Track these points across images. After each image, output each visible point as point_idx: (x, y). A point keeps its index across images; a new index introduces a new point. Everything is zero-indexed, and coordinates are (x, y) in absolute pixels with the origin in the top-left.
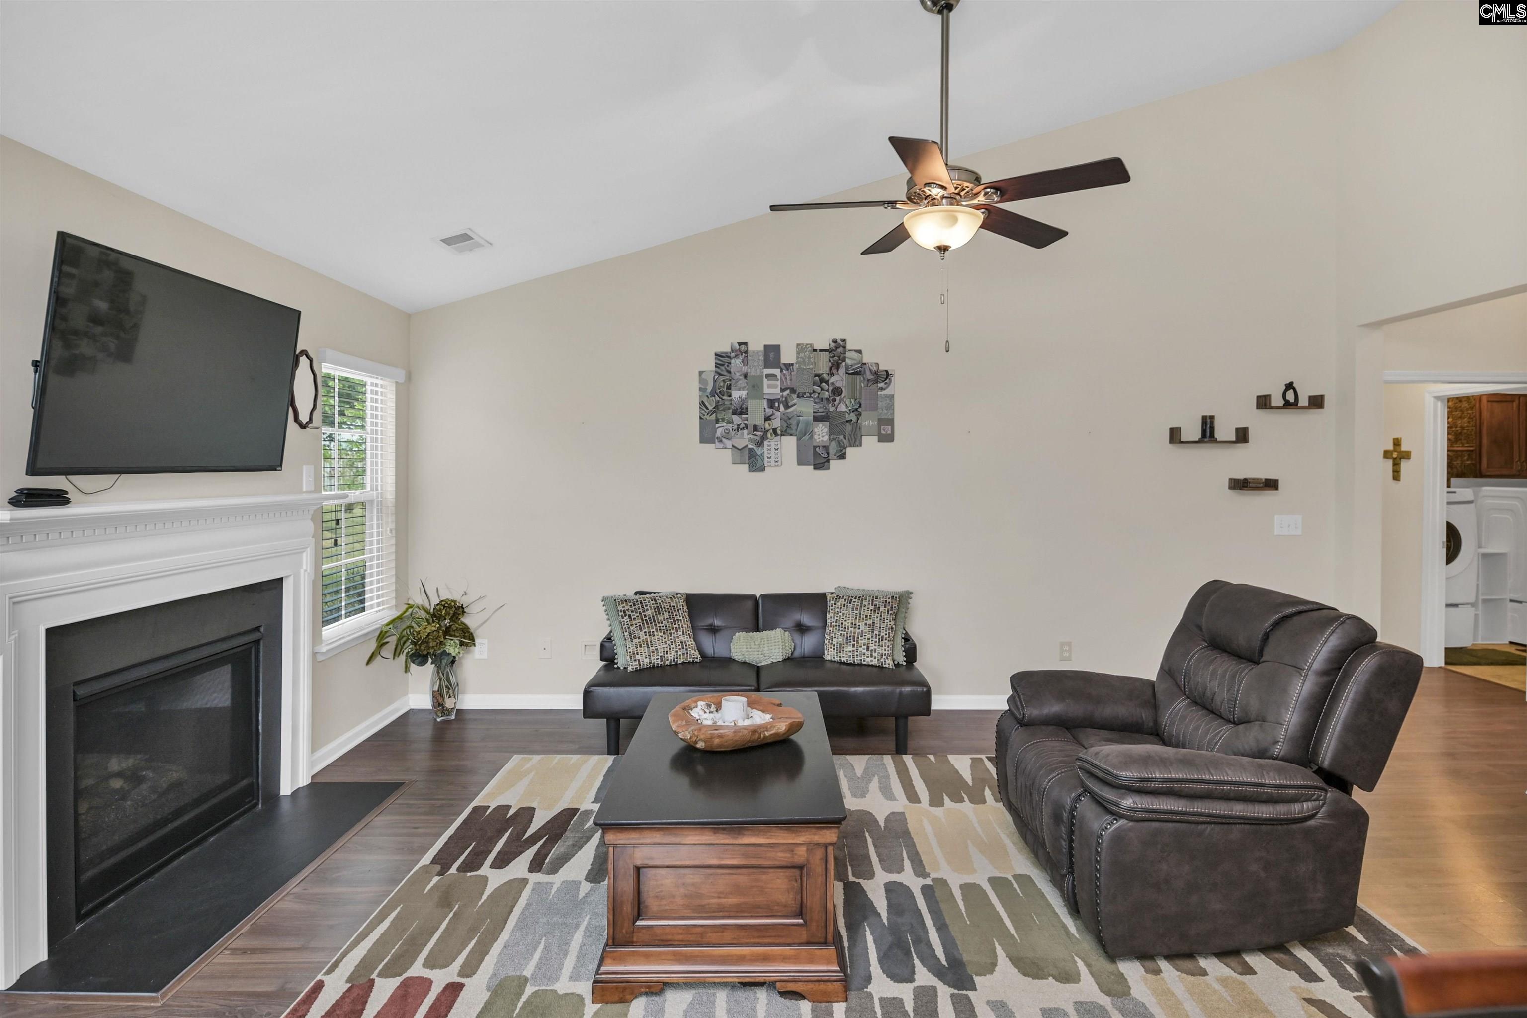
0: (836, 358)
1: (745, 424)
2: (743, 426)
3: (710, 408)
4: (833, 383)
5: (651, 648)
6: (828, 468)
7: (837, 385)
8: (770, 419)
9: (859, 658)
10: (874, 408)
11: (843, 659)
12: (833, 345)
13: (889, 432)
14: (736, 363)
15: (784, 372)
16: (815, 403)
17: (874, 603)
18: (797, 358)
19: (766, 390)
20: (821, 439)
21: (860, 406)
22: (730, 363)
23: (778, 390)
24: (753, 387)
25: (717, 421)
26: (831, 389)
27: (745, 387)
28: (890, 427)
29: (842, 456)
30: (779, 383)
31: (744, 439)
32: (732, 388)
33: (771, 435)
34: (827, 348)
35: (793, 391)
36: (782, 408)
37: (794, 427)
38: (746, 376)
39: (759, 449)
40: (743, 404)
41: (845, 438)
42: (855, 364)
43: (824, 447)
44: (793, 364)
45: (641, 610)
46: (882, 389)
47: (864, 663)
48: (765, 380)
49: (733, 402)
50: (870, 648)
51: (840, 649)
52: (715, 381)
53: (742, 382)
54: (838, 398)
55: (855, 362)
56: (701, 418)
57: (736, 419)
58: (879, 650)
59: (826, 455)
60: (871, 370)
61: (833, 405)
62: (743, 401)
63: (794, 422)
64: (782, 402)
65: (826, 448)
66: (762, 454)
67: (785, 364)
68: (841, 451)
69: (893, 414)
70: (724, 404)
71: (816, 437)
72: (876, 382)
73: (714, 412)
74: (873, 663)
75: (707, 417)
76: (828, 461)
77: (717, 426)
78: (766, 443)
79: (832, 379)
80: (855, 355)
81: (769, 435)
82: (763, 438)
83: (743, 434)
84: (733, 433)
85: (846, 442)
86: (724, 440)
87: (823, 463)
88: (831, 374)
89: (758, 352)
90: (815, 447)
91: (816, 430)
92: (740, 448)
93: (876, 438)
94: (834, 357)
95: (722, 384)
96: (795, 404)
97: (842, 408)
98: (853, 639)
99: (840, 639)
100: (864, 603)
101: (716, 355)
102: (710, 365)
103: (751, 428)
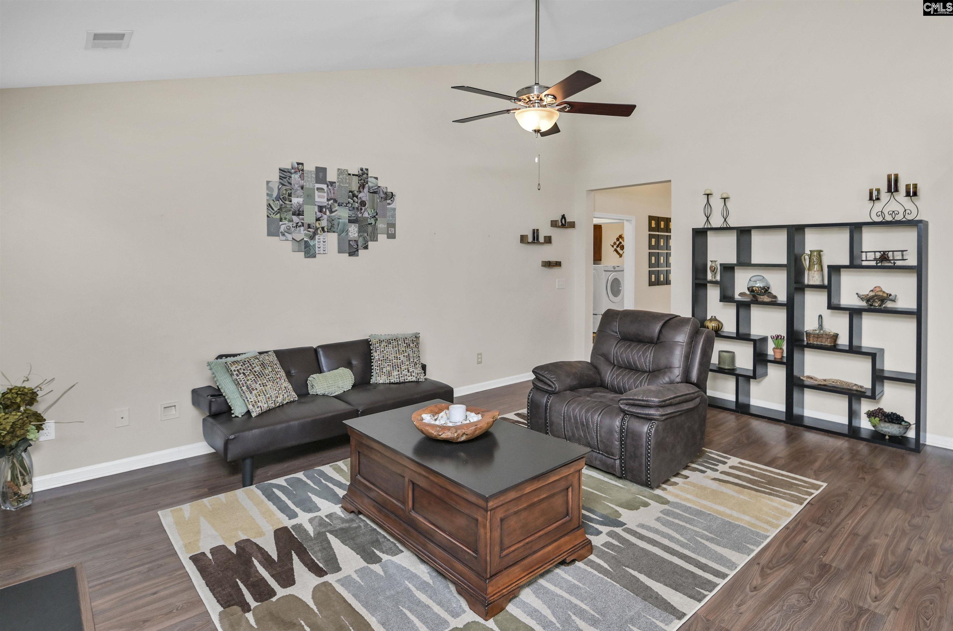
0: (362, 181)
1: (302, 223)
2: (300, 224)
3: (276, 209)
4: (360, 198)
5: (267, 396)
6: (358, 255)
7: (364, 199)
8: (320, 220)
9: (403, 378)
10: (384, 216)
11: (392, 381)
12: (360, 172)
13: (393, 232)
14: (295, 178)
15: (330, 187)
16: (350, 210)
17: (406, 342)
18: (338, 178)
19: (317, 199)
20: (353, 235)
21: (377, 214)
22: (291, 177)
23: (325, 200)
24: (308, 196)
25: (281, 220)
26: (359, 201)
27: (302, 196)
28: (393, 229)
29: (366, 247)
30: (326, 195)
31: (301, 234)
32: (292, 195)
33: (321, 232)
34: (357, 173)
35: (335, 201)
36: (328, 213)
37: (336, 226)
38: (302, 188)
39: (312, 241)
40: (300, 208)
41: (368, 235)
42: (374, 186)
43: (355, 241)
44: (335, 183)
45: (250, 368)
46: (389, 204)
47: (406, 381)
48: (316, 192)
49: (293, 207)
50: (410, 371)
51: (389, 374)
52: (279, 189)
53: (300, 192)
54: (363, 208)
55: (374, 185)
56: (268, 216)
57: (295, 219)
58: (416, 371)
59: (356, 247)
60: (383, 191)
61: (361, 213)
62: (300, 206)
63: (335, 223)
64: (328, 208)
65: (356, 241)
66: (314, 245)
67: (329, 182)
68: (366, 243)
69: (395, 220)
70: (286, 207)
71: (350, 234)
72: (386, 199)
73: (279, 212)
74: (412, 380)
75: (273, 216)
76: (357, 250)
77: (281, 223)
78: (317, 237)
79: (360, 195)
80: (374, 180)
81: (319, 232)
82: (315, 234)
83: (300, 230)
84: (293, 229)
85: (368, 238)
86: (286, 234)
87: (355, 252)
88: (360, 192)
89: (311, 171)
90: (350, 241)
91: (350, 229)
92: (298, 240)
93: (386, 236)
94: (361, 180)
95: (284, 192)
96: (336, 211)
97: (366, 215)
98: (397, 367)
99: (388, 368)
100: (400, 343)
101: (280, 169)
102: (275, 177)
103: (306, 226)
